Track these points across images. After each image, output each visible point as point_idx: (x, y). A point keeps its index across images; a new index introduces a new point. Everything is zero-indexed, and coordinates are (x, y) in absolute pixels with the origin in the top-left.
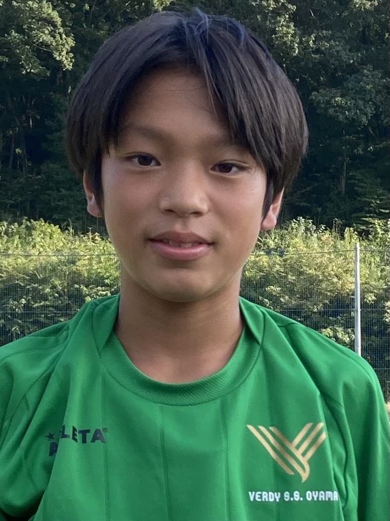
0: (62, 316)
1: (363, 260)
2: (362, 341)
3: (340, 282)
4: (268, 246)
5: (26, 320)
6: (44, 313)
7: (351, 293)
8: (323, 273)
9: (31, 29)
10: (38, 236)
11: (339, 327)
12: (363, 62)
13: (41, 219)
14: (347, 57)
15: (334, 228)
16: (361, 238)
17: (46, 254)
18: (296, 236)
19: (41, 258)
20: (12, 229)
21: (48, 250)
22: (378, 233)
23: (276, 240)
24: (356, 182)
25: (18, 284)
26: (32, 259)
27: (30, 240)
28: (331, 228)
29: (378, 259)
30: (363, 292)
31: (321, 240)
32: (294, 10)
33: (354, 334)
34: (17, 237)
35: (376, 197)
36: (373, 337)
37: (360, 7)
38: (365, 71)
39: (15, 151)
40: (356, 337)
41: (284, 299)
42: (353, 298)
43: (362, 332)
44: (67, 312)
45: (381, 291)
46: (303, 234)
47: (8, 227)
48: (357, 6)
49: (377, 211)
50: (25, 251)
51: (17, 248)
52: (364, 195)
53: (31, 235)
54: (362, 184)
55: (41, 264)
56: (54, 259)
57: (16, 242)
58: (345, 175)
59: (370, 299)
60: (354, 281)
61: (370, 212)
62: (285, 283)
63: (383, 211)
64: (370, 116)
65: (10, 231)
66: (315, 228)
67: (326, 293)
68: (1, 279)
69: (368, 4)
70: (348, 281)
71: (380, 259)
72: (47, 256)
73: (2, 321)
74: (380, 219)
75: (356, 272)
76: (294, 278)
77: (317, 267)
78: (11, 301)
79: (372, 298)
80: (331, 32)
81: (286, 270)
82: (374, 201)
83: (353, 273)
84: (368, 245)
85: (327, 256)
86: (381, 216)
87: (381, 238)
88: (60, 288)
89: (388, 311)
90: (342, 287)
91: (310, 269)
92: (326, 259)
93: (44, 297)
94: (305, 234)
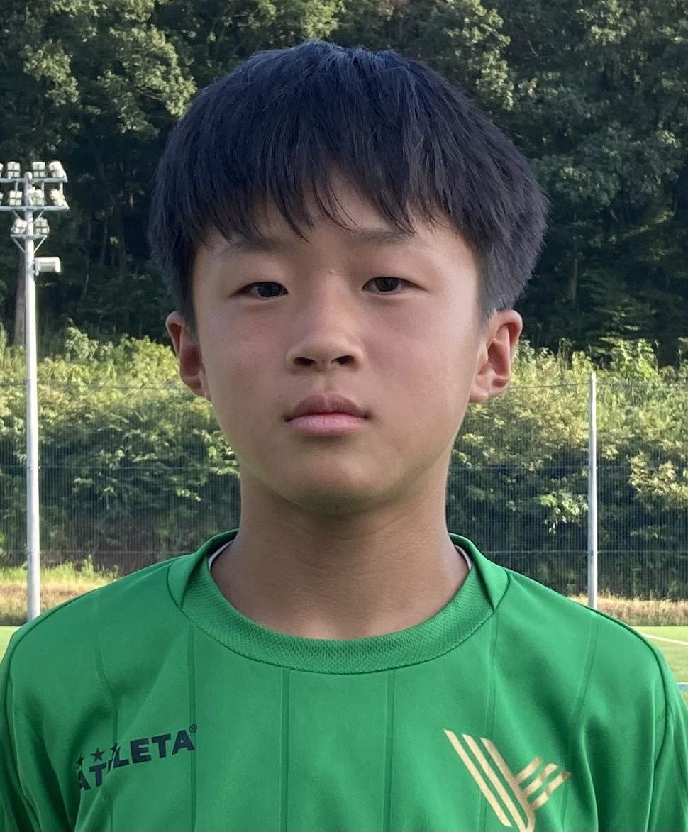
0: (174, 473)
1: (600, 398)
2: (598, 513)
5: (123, 479)
6: (149, 470)
7: (583, 444)
8: (544, 416)
9: (134, 68)
10: (142, 361)
11: (566, 492)
12: (604, 119)
13: (147, 336)
14: (583, 109)
15: (560, 351)
16: (598, 367)
17: (152, 386)
19: (145, 392)
20: (105, 351)
21: (156, 381)
22: (624, 359)
24: (592, 286)
25: (112, 429)
26: (132, 394)
27: (131, 366)
28: (556, 352)
29: (622, 396)
30: (599, 443)
31: (542, 369)
32: (508, 43)
33: (587, 502)
34: (112, 362)
35: (620, 308)
36: (614, 507)
37: (601, 40)
39: (108, 240)
40: (591, 507)
41: (488, 452)
42: (586, 452)
43: (598, 499)
44: (182, 468)
45: (626, 442)
47: (99, 349)
48: (597, 37)
49: (621, 328)
50: (122, 381)
51: (111, 376)
52: (603, 305)
53: (132, 360)
54: (600, 290)
55: (145, 400)
56: (164, 393)
57: (109, 369)
58: (575, 277)
59: (609, 453)
60: (587, 427)
61: (611, 329)
62: (489, 429)
63: (629, 327)
64: (613, 193)
65: (102, 353)
66: (533, 351)
67: (547, 444)
68: (88, 422)
69: (612, 35)
70: (578, 427)
71: (626, 397)
72: (154, 389)
73: (89, 481)
74: (625, 340)
75: (590, 415)
76: (502, 423)
77: (534, 408)
78: (102, 452)
79: (612, 451)
80: (559, 74)
81: (491, 411)
82: (616, 313)
83: (586, 416)
84: (608, 376)
85: (549, 391)
86: (627, 335)
87: (627, 366)
88: (171, 434)
89: (635, 470)
90: (570, 436)
91: (525, 410)
92: (548, 395)
93: (149, 448)
94: (518, 360)
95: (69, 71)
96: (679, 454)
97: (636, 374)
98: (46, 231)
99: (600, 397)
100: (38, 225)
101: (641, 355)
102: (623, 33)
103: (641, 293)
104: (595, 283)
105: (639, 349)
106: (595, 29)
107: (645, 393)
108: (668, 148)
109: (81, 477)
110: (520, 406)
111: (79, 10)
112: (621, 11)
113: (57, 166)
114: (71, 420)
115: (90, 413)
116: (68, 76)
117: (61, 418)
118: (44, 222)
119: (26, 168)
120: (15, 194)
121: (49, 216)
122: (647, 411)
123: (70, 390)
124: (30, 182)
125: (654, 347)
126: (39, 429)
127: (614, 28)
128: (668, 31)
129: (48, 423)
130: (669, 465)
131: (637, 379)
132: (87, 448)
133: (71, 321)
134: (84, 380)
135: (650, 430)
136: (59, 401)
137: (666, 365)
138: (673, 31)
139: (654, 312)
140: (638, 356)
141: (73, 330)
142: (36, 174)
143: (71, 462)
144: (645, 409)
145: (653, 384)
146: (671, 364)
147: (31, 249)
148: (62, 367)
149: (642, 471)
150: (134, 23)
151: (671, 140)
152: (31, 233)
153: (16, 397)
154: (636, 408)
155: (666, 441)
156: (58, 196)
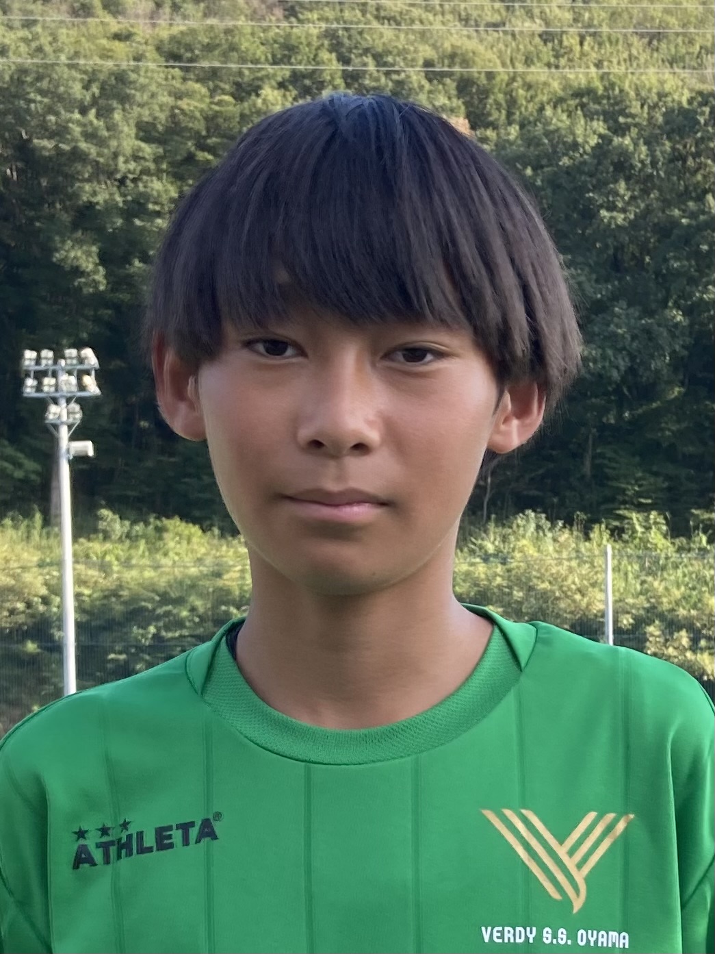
3: (585, 600)
4: (486, 551)
8: (561, 587)
10: (172, 540)
12: (615, 298)
13: (176, 516)
14: (593, 290)
15: (575, 525)
16: (613, 539)
17: (182, 564)
18: (524, 536)
20: (137, 531)
21: (187, 559)
22: (637, 532)
23: (497, 543)
24: (606, 462)
25: (144, 606)
26: (162, 574)
27: (162, 545)
29: (636, 567)
30: (616, 613)
31: (558, 542)
34: (143, 541)
35: (633, 482)
37: (610, 223)
38: (617, 309)
39: (139, 424)
42: (602, 622)
45: (642, 612)
46: (533, 533)
47: (131, 529)
48: (605, 221)
49: (635, 502)
50: (154, 560)
51: (143, 556)
52: (617, 479)
53: (161, 538)
54: (614, 465)
55: (176, 578)
56: (193, 571)
57: (141, 548)
58: (590, 452)
59: (625, 622)
60: (603, 598)
61: (625, 502)
62: (509, 601)
63: (643, 501)
64: (623, 368)
65: (134, 533)
66: (549, 524)
67: (565, 615)
68: (122, 599)
69: (620, 218)
70: (595, 598)
71: (640, 568)
72: (185, 567)
73: (123, 657)
74: (638, 512)
75: (606, 585)
76: (521, 594)
77: (551, 579)
78: (135, 628)
79: (628, 620)
80: (570, 257)
81: (510, 584)
82: (630, 487)
83: (603, 587)
84: (623, 548)
85: (566, 563)
86: (641, 508)
87: (640, 539)
88: (201, 610)
89: (651, 639)
90: (587, 607)
91: (543, 582)
92: (565, 568)
93: (180, 624)
94: (535, 534)
95: (98, 261)
96: (695, 621)
97: (649, 545)
98: (79, 416)
99: (617, 569)
100: (71, 411)
101: (653, 527)
102: (632, 216)
103: (655, 468)
104: (610, 459)
105: (652, 521)
106: (604, 213)
107: (658, 563)
108: (677, 325)
109: (115, 653)
110: (538, 578)
111: (105, 201)
112: (629, 194)
113: (88, 353)
114: (105, 597)
115: (123, 590)
116: (96, 265)
117: (95, 595)
118: (77, 408)
119: (59, 355)
120: (48, 381)
121: (80, 401)
122: (661, 581)
123: (104, 568)
124: (63, 369)
125: (666, 518)
126: (75, 607)
127: (624, 211)
128: (676, 212)
129: (83, 601)
130: (683, 633)
131: (650, 549)
132: (121, 624)
133: (103, 502)
134: (117, 559)
135: (665, 600)
136: (94, 580)
137: (677, 536)
138: (681, 213)
139: (666, 485)
140: (651, 528)
141: (105, 512)
142: (69, 361)
143: (106, 639)
144: (659, 579)
145: (667, 555)
146: (683, 535)
147: (64, 433)
148: (96, 547)
149: (658, 639)
150: (158, 214)
151: (679, 318)
152: (64, 418)
153: (54, 577)
154: (650, 579)
155: (681, 609)
156: (90, 382)
